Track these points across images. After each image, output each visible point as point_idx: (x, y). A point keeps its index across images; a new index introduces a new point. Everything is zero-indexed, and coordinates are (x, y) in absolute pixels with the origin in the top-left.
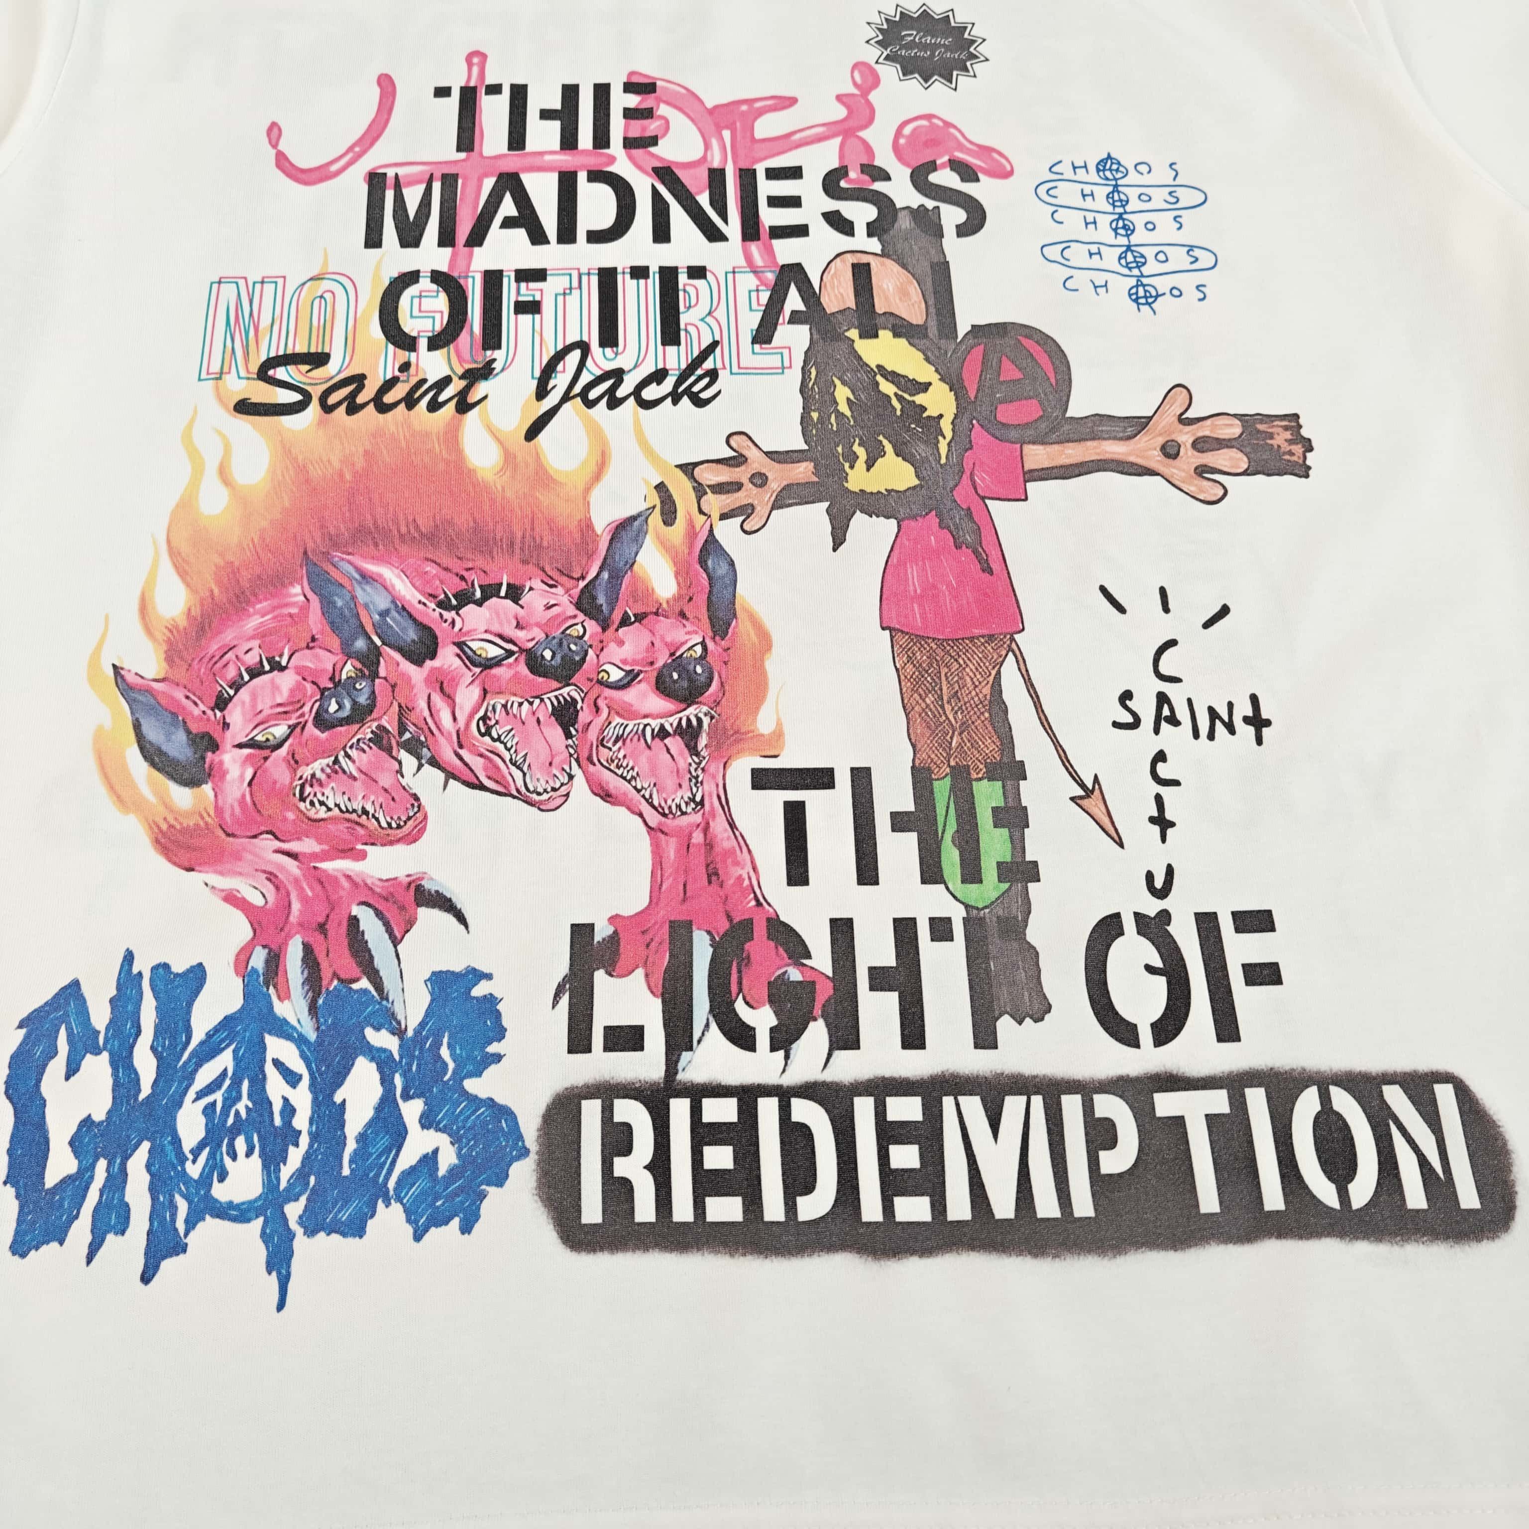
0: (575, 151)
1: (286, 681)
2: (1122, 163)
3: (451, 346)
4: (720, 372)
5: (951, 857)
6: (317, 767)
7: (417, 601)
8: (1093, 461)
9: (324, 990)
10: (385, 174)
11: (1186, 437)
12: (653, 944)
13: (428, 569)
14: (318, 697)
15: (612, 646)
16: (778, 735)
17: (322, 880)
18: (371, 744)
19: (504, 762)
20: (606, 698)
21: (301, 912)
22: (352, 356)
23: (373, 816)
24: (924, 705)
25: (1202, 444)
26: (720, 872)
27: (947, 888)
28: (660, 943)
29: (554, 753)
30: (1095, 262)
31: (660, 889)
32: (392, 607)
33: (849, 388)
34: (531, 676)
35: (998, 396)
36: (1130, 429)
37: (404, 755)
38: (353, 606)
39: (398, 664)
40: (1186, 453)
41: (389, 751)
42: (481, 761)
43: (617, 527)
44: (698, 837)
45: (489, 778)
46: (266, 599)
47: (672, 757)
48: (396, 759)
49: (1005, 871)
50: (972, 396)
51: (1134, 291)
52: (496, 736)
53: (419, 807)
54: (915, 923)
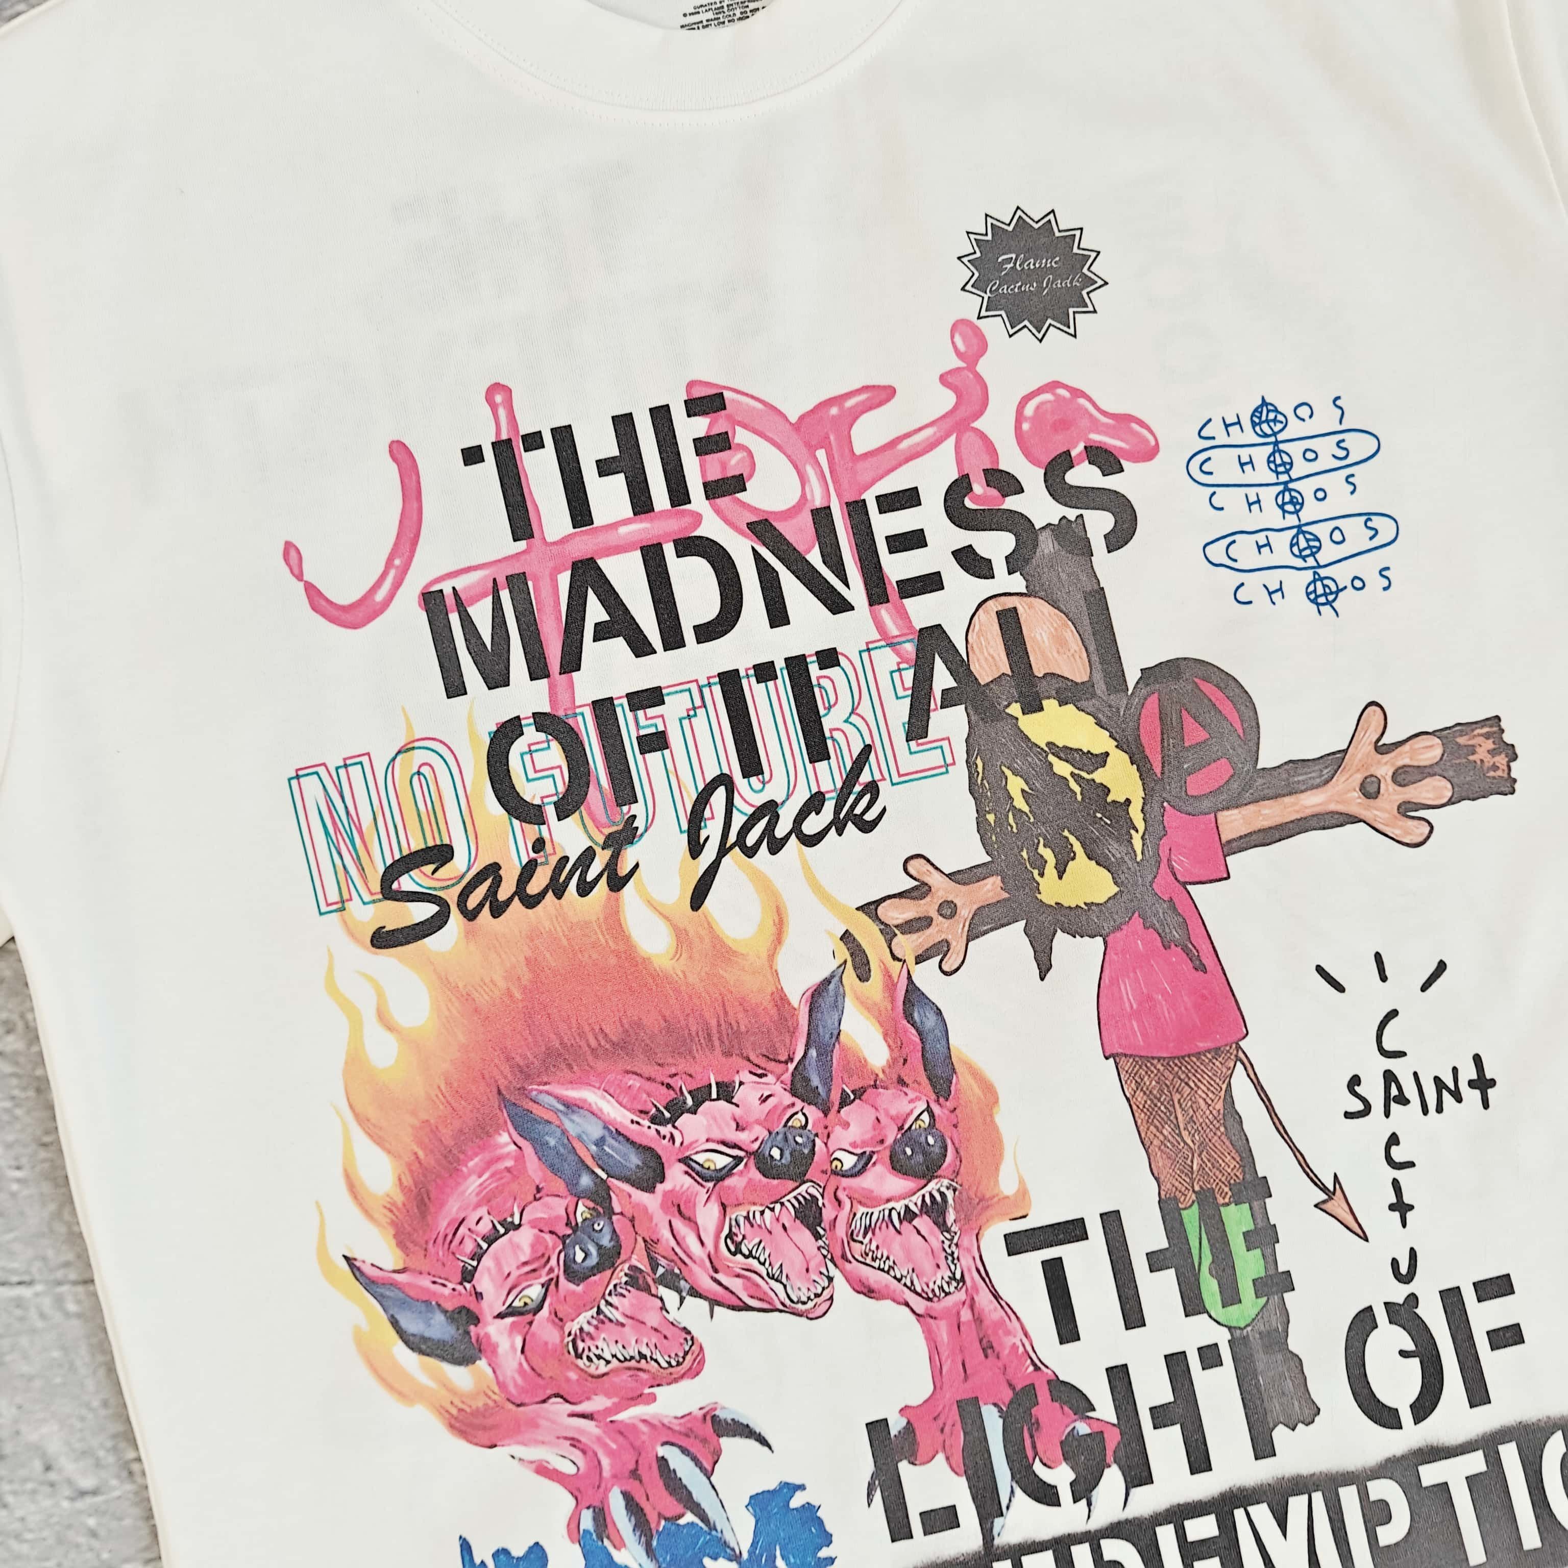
0: (652, 514)
1: (524, 1237)
2: (1279, 409)
3: (582, 808)
4: (879, 784)
5: (1210, 1288)
6: (583, 1320)
7: (629, 1122)
8: (1292, 822)
9: (654, 1532)
10: (441, 591)
11: (1384, 769)
12: (947, 1429)
13: (631, 1082)
14: (561, 1247)
15: (838, 1130)
16: (1023, 1193)
17: (622, 1431)
18: (629, 1288)
19: (763, 1278)
20: (844, 1189)
21: (612, 1466)
22: (477, 843)
23: (652, 1358)
24: (1161, 1138)
25: (1403, 776)
26: (994, 1345)
27: (1210, 1317)
28: (953, 1425)
29: (807, 1257)
30: (1266, 558)
31: (941, 1372)
32: (607, 1134)
33: (1021, 777)
34: (765, 1180)
35: (1185, 766)
36: (1325, 771)
37: (663, 1291)
38: (566, 1141)
39: (630, 1196)
40: (1387, 790)
41: (647, 1290)
42: (739, 1281)
43: (813, 996)
44: (966, 1315)
45: (752, 1297)
46: (476, 1155)
47: (923, 1237)
48: (656, 1296)
49: (1260, 1286)
50: (1158, 771)
51: (1311, 588)
52: (747, 1253)
53: (692, 1338)
54: (1186, 1356)
